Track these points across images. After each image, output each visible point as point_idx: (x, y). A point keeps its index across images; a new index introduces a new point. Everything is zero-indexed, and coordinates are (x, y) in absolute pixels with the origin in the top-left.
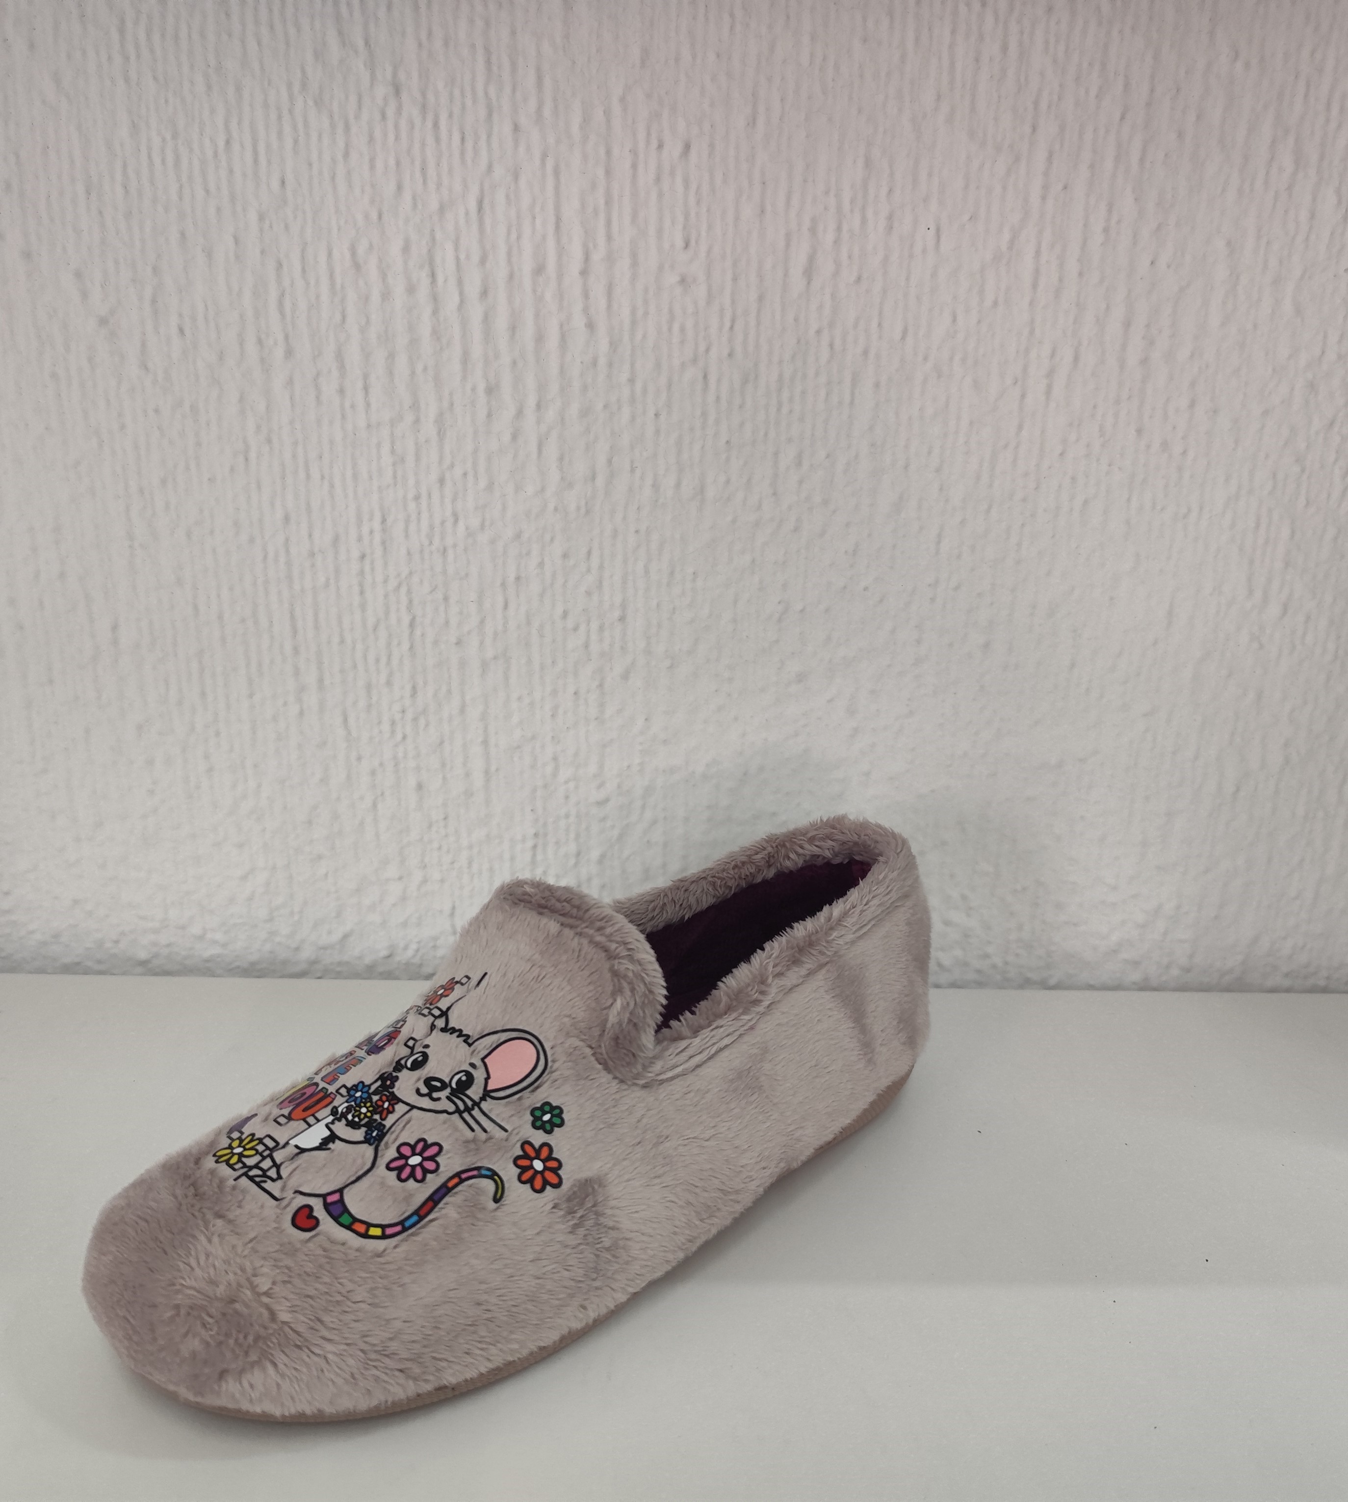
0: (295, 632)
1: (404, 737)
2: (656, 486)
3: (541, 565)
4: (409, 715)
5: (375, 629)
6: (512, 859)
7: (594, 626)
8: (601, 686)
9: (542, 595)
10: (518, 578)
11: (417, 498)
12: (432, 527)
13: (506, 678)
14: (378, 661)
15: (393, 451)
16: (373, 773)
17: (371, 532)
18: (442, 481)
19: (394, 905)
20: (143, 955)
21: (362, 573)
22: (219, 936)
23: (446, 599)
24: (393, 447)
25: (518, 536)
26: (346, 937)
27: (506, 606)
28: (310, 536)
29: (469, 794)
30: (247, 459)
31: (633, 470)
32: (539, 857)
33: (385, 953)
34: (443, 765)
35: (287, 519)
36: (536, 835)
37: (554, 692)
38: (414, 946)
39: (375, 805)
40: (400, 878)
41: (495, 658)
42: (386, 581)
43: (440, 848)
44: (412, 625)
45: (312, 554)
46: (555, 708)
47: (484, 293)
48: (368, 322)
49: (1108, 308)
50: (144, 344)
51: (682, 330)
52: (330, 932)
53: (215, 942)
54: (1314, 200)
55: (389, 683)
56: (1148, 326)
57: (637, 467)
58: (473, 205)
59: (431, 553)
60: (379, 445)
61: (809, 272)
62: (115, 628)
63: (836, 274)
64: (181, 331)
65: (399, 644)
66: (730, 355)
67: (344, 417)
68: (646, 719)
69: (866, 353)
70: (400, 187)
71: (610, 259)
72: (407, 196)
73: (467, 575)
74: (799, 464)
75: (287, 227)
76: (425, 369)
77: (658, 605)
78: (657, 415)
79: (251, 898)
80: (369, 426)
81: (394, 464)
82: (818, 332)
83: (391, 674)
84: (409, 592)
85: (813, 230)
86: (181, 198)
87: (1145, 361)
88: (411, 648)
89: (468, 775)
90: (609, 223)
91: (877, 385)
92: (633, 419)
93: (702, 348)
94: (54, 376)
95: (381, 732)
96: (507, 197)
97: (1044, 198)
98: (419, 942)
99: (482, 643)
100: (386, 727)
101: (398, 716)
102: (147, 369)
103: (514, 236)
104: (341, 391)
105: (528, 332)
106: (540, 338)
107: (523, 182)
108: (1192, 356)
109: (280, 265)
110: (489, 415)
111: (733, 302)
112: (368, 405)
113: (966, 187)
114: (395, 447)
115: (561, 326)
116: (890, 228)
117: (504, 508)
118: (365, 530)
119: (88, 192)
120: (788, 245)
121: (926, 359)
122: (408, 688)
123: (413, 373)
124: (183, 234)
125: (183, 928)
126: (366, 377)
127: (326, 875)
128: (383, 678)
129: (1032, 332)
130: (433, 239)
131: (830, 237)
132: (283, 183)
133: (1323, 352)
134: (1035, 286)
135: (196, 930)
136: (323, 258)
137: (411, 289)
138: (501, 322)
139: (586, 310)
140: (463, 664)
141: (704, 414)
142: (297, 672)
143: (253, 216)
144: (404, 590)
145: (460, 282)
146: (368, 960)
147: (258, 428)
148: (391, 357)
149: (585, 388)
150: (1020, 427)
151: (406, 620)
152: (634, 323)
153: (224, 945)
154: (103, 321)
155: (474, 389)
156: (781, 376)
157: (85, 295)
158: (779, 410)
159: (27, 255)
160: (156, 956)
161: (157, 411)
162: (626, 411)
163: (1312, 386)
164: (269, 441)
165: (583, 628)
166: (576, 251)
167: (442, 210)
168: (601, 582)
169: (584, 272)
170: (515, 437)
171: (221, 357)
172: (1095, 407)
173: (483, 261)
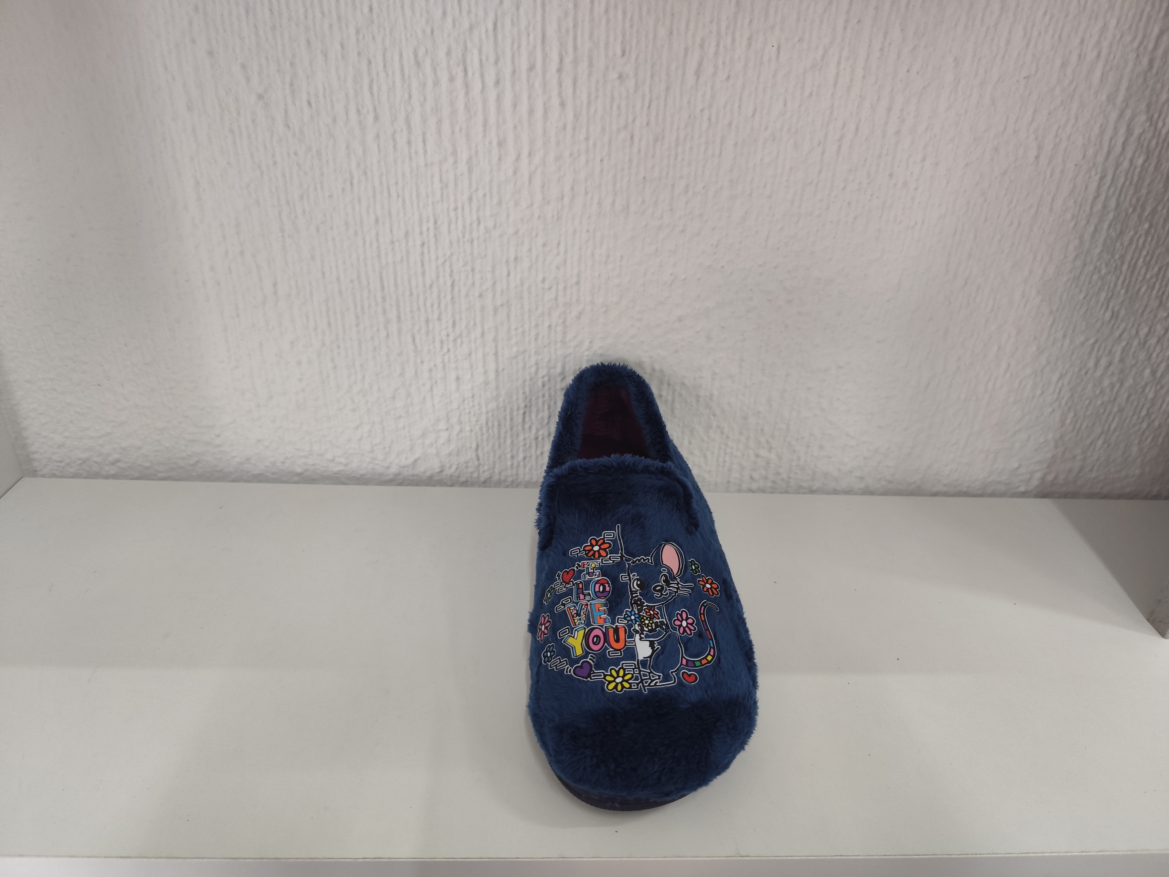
0: (383, 288)
1: (449, 350)
2: (600, 204)
3: (530, 250)
4: (451, 338)
5: (431, 286)
6: (512, 419)
7: (561, 286)
8: (564, 322)
9: (530, 268)
10: (516, 258)
11: (456, 209)
12: (464, 227)
13: (508, 317)
14: (432, 306)
15: (441, 180)
16: (430, 370)
17: (428, 229)
18: (470, 199)
19: (443, 444)
20: (299, 470)
21: (422, 254)
22: (342, 460)
23: (473, 270)
24: (441, 178)
25: (517, 233)
26: (416, 461)
27: (508, 275)
28: (391, 231)
29: (486, 383)
30: (352, 184)
31: (586, 194)
32: (527, 419)
33: (438, 470)
34: (471, 367)
35: (377, 221)
36: (526, 406)
37: (537, 326)
38: (455, 467)
39: (432, 389)
40: (447, 429)
41: (502, 305)
42: (437, 259)
43: (470, 413)
44: (453, 285)
45: (393, 242)
46: (537, 335)
47: (497, 82)
48: (425, 99)
49: (878, 99)
50: (286, 111)
51: (619, 107)
52: (406, 459)
53: (341, 463)
54: (1010, 32)
55: (439, 319)
56: (902, 110)
57: (589, 192)
58: (490, 27)
59: (464, 242)
60: (432, 177)
61: (698, 73)
62: (275, 285)
63: (715, 74)
64: (309, 104)
65: (445, 296)
66: (648, 124)
67: (410, 159)
68: (590, 342)
69: (730, 124)
70: (444, 13)
71: (576, 62)
72: (449, 19)
73: (485, 256)
74: (686, 191)
75: (374, 38)
76: (461, 129)
77: (599, 275)
78: (602, 160)
79: (360, 439)
80: (426, 165)
81: (442, 188)
82: (702, 110)
83: (440, 314)
84: (451, 266)
85: (702, 46)
86: (306, 18)
87: (898, 132)
88: (452, 298)
89: (486, 372)
90: (575, 38)
91: (736, 144)
92: (587, 162)
93: (630, 119)
94: (231, 131)
95: (434, 347)
96: (512, 21)
97: (845, 28)
98: (458, 464)
99: (494, 296)
100: (437, 344)
101: (445, 338)
102: (288, 127)
103: (516, 46)
104: (409, 143)
105: (524, 108)
106: (531, 112)
107: (522, 11)
108: (927, 129)
109: (370, 62)
110: (500, 159)
111: (651, 91)
112: (426, 152)
113: (798, 19)
114: (442, 178)
115: (545, 104)
116: (749, 45)
117: (508, 216)
118: (424, 228)
119: (247, 12)
120: (686, 55)
121: (766, 128)
122: (451, 322)
123: (453, 132)
124: (308, 42)
125: (322, 455)
126: (424, 134)
127: (404, 427)
128: (436, 316)
129: (832, 113)
130: (466, 48)
131: (712, 50)
132: (371, 9)
133: (1005, 128)
134: (835, 84)
135: (329, 456)
136: (396, 58)
137: (452, 79)
138: (507, 102)
139: (560, 94)
140: (483, 309)
141: (630, 160)
142: (385, 312)
143: (352, 31)
144: (447, 264)
145: (482, 76)
146: (428, 474)
147: (359, 164)
148: (440, 122)
149: (558, 143)
150: (820, 172)
151: (449, 283)
152: (589, 103)
153: (346, 465)
154: (260, 97)
155: (490, 143)
156: (678, 138)
157: (248, 80)
158: (676, 159)
159: (211, 53)
160: (306, 470)
161: (296, 154)
162: (583, 158)
163: (996, 149)
164: (365, 173)
165: (554, 289)
166: (554, 57)
167: (471, 28)
168: (565, 261)
169: (559, 70)
170: (515, 173)
171: (334, 120)
172: (866, 160)
173: (496, 62)
